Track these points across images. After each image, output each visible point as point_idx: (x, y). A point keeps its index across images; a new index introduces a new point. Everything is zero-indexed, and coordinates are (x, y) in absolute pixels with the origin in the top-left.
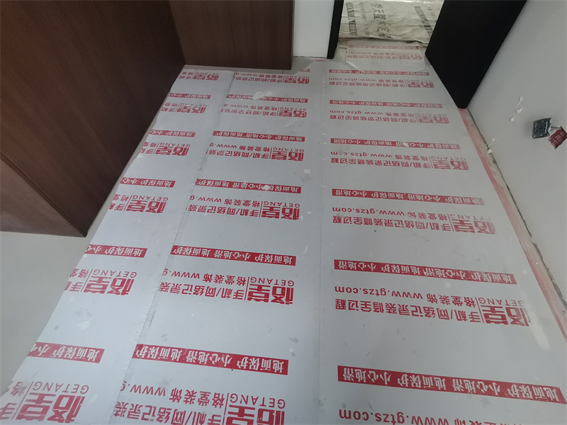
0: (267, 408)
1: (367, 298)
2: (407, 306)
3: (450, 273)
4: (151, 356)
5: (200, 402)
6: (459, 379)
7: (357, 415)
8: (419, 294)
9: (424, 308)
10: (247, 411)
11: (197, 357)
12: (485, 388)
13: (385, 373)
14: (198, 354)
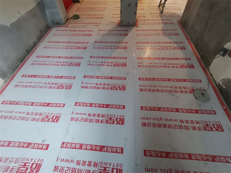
0: (115, 167)
1: (155, 122)
2: (171, 125)
3: (189, 111)
4: (68, 147)
5: (88, 165)
6: (194, 154)
7: (152, 170)
8: (176, 120)
9: (179, 125)
10: (107, 169)
11: (86, 147)
12: (205, 158)
13: (163, 153)
14: (87, 146)
